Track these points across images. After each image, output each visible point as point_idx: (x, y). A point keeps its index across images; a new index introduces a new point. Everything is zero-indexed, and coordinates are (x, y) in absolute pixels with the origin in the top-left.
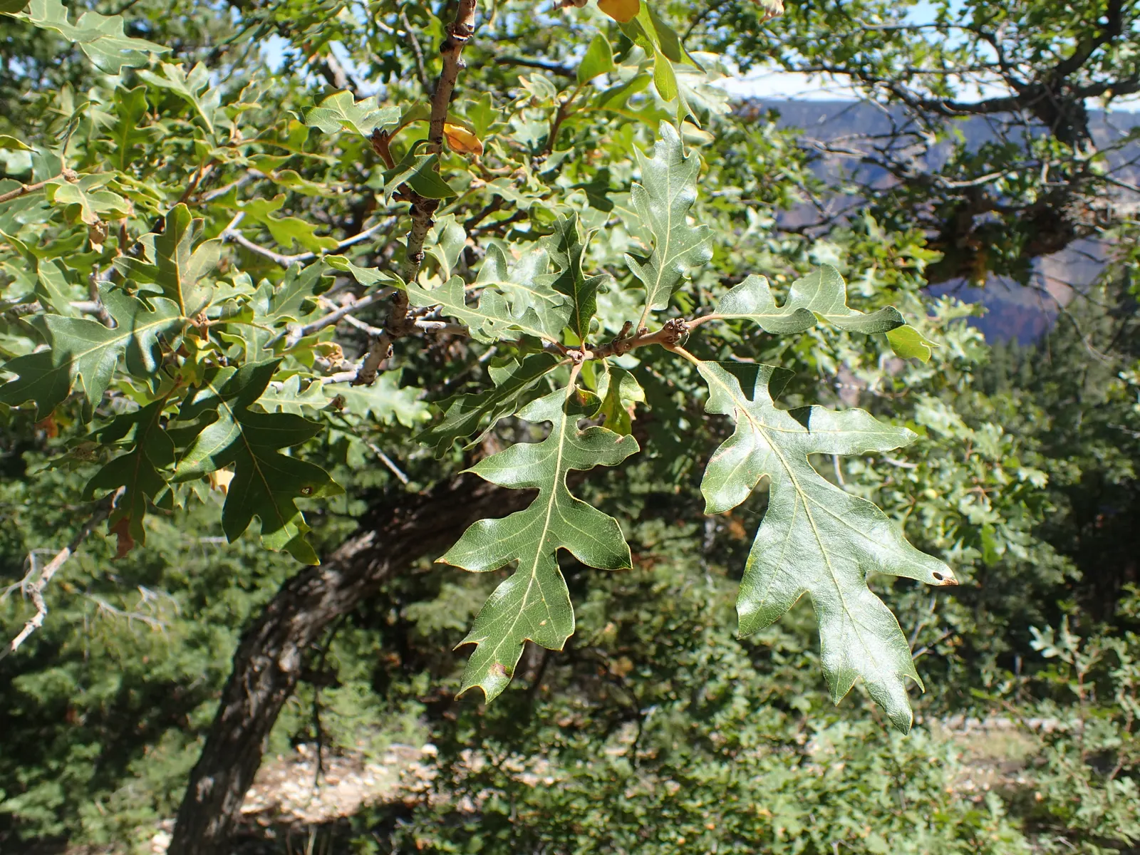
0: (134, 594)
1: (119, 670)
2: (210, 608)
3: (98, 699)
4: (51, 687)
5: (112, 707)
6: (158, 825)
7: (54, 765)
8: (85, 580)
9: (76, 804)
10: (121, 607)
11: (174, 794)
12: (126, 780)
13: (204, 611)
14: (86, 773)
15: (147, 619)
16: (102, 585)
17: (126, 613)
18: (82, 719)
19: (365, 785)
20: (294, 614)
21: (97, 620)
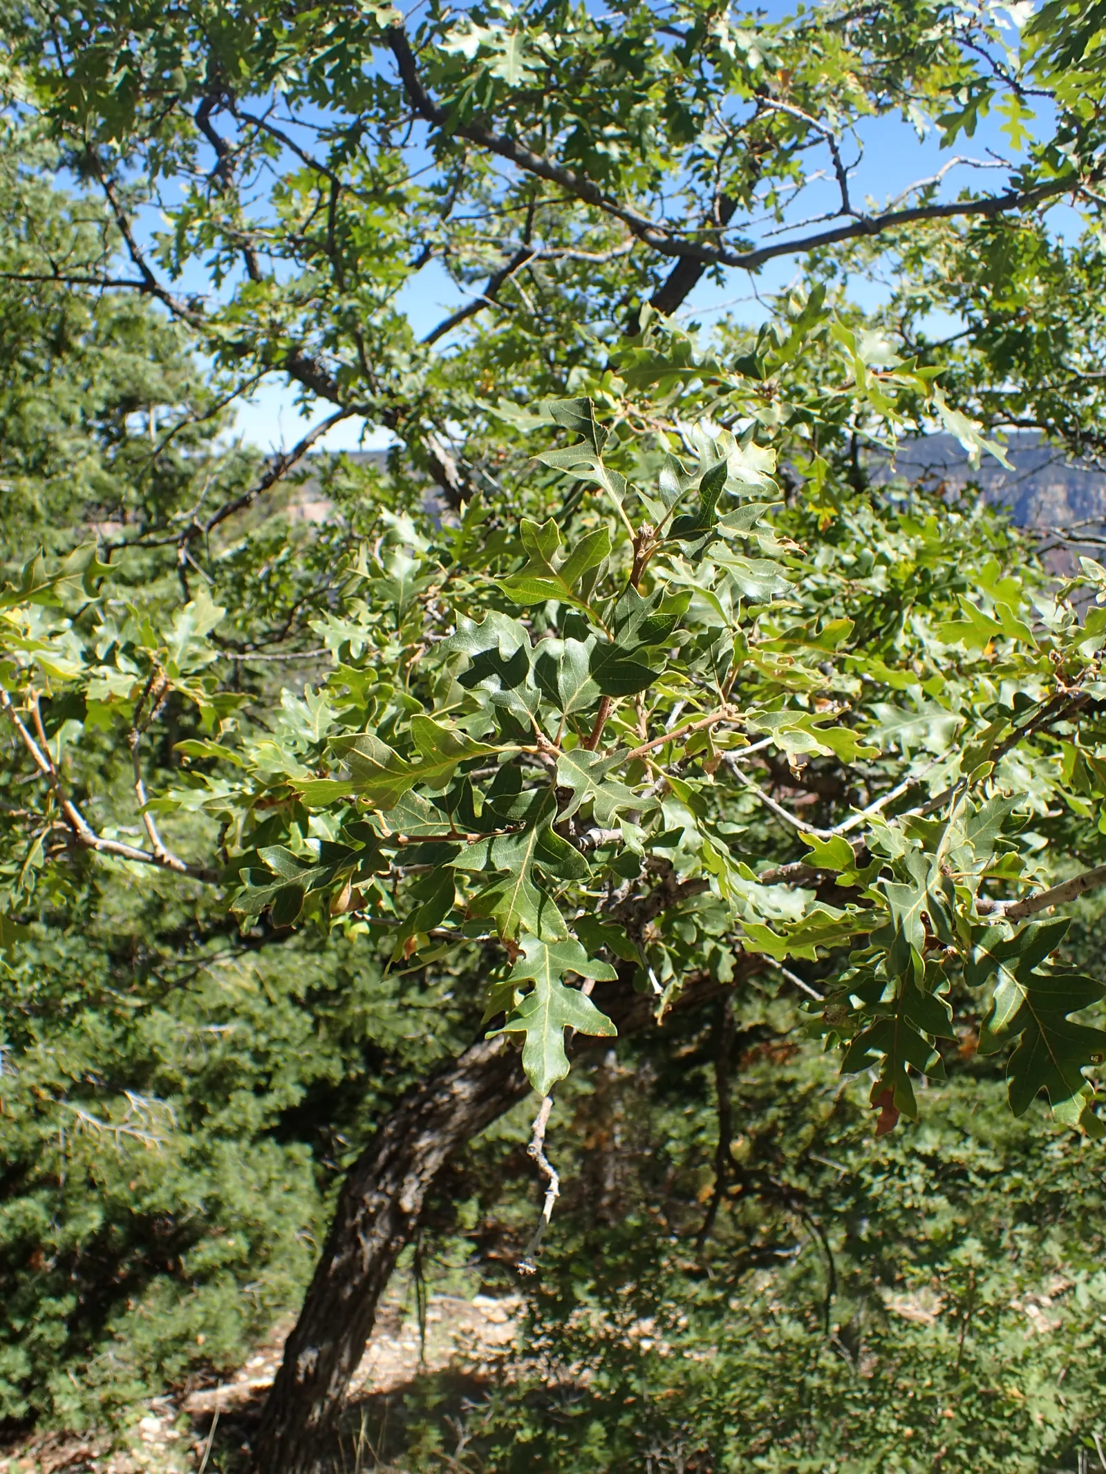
0: (118, 1100)
1: (101, 1200)
2: (213, 1116)
3: (75, 1237)
4: (20, 1222)
5: (89, 1248)
6: (146, 1405)
7: (18, 1324)
8: (65, 1084)
9: (43, 1375)
10: (105, 1118)
11: (167, 1363)
12: (105, 1345)
13: (205, 1121)
14: (58, 1334)
15: (139, 1134)
16: (81, 1091)
17: (112, 1127)
18: (50, 1263)
19: (404, 1350)
20: (416, 1138)
21: (76, 1134)
